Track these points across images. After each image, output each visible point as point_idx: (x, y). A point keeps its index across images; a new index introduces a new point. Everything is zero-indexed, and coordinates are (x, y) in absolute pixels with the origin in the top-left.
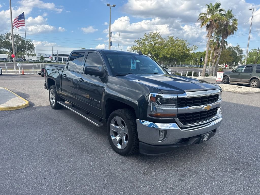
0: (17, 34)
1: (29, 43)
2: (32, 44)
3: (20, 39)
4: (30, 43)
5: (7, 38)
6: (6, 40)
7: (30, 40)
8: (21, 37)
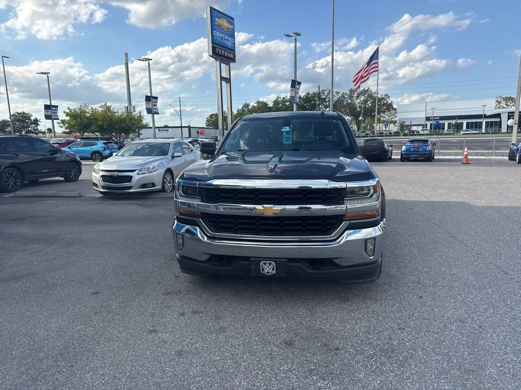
0: (366, 89)
1: (385, 102)
2: (389, 102)
3: (370, 96)
4: (387, 101)
5: (351, 97)
6: (349, 101)
7: (387, 95)
8: (373, 92)
